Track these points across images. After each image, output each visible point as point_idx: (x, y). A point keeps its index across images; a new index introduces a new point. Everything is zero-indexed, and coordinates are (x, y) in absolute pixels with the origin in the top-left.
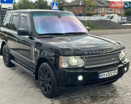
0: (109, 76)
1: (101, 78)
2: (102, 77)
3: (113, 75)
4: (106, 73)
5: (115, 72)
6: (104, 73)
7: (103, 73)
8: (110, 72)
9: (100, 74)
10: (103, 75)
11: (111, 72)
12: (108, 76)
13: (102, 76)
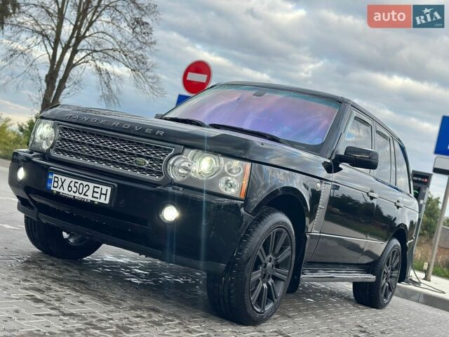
0: (77, 195)
1: (52, 189)
2: (57, 190)
3: (90, 198)
4: (68, 180)
5: (99, 190)
6: (63, 178)
7: (59, 177)
8: (80, 182)
9: (52, 174)
10: (60, 183)
11: (85, 183)
12: (72, 193)
13: (56, 185)
